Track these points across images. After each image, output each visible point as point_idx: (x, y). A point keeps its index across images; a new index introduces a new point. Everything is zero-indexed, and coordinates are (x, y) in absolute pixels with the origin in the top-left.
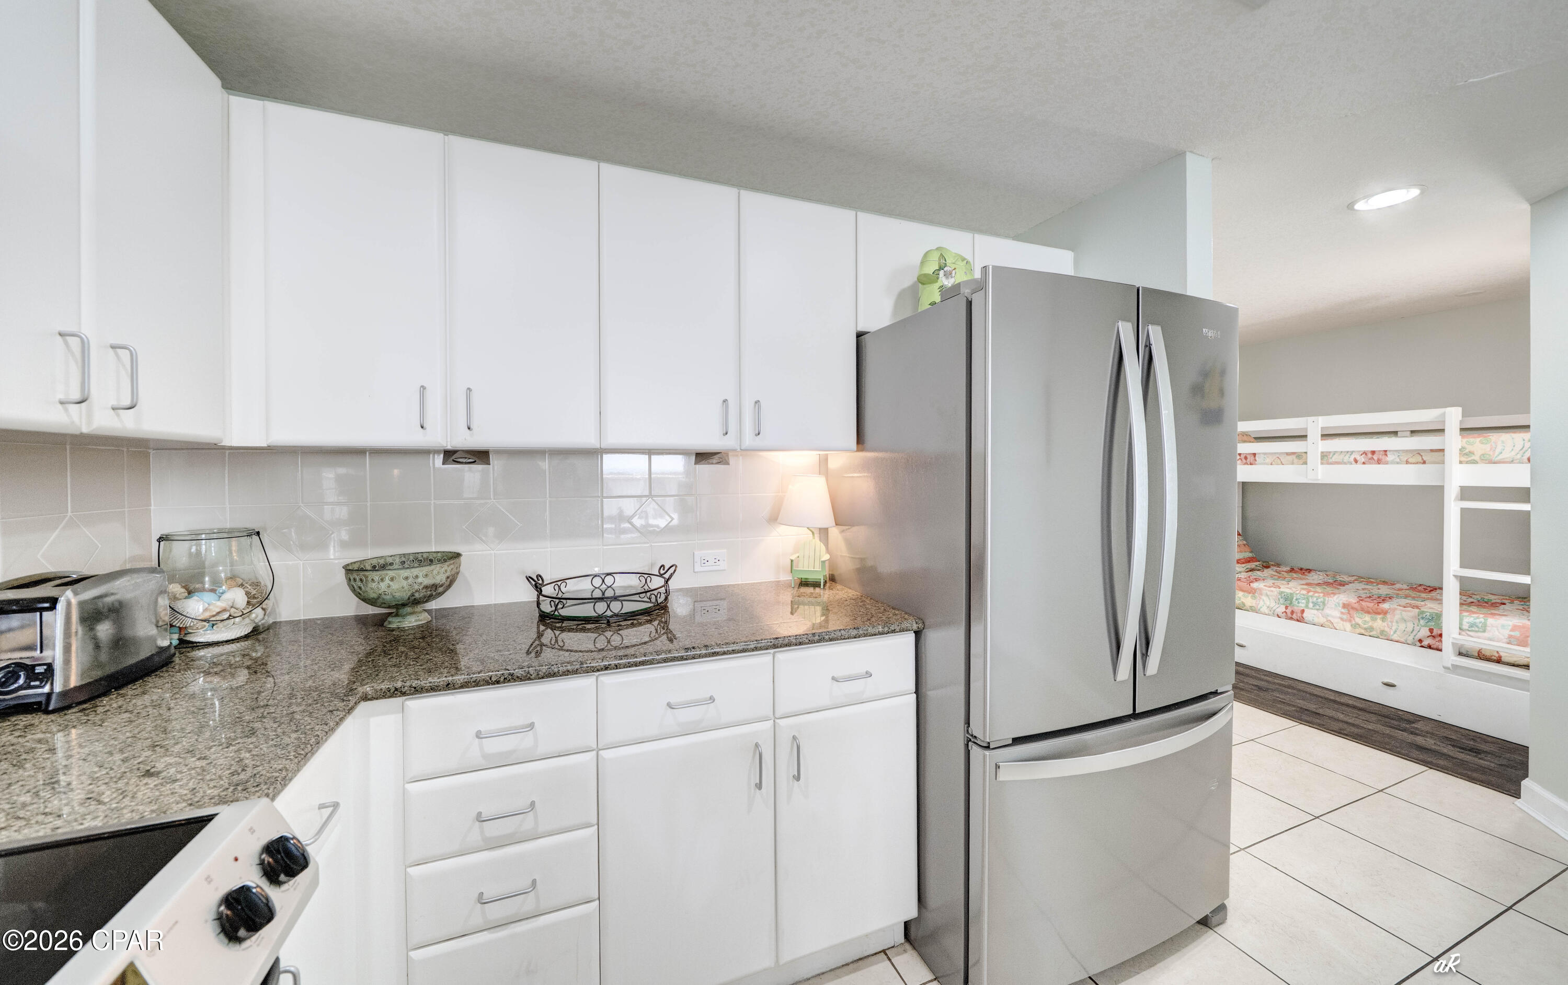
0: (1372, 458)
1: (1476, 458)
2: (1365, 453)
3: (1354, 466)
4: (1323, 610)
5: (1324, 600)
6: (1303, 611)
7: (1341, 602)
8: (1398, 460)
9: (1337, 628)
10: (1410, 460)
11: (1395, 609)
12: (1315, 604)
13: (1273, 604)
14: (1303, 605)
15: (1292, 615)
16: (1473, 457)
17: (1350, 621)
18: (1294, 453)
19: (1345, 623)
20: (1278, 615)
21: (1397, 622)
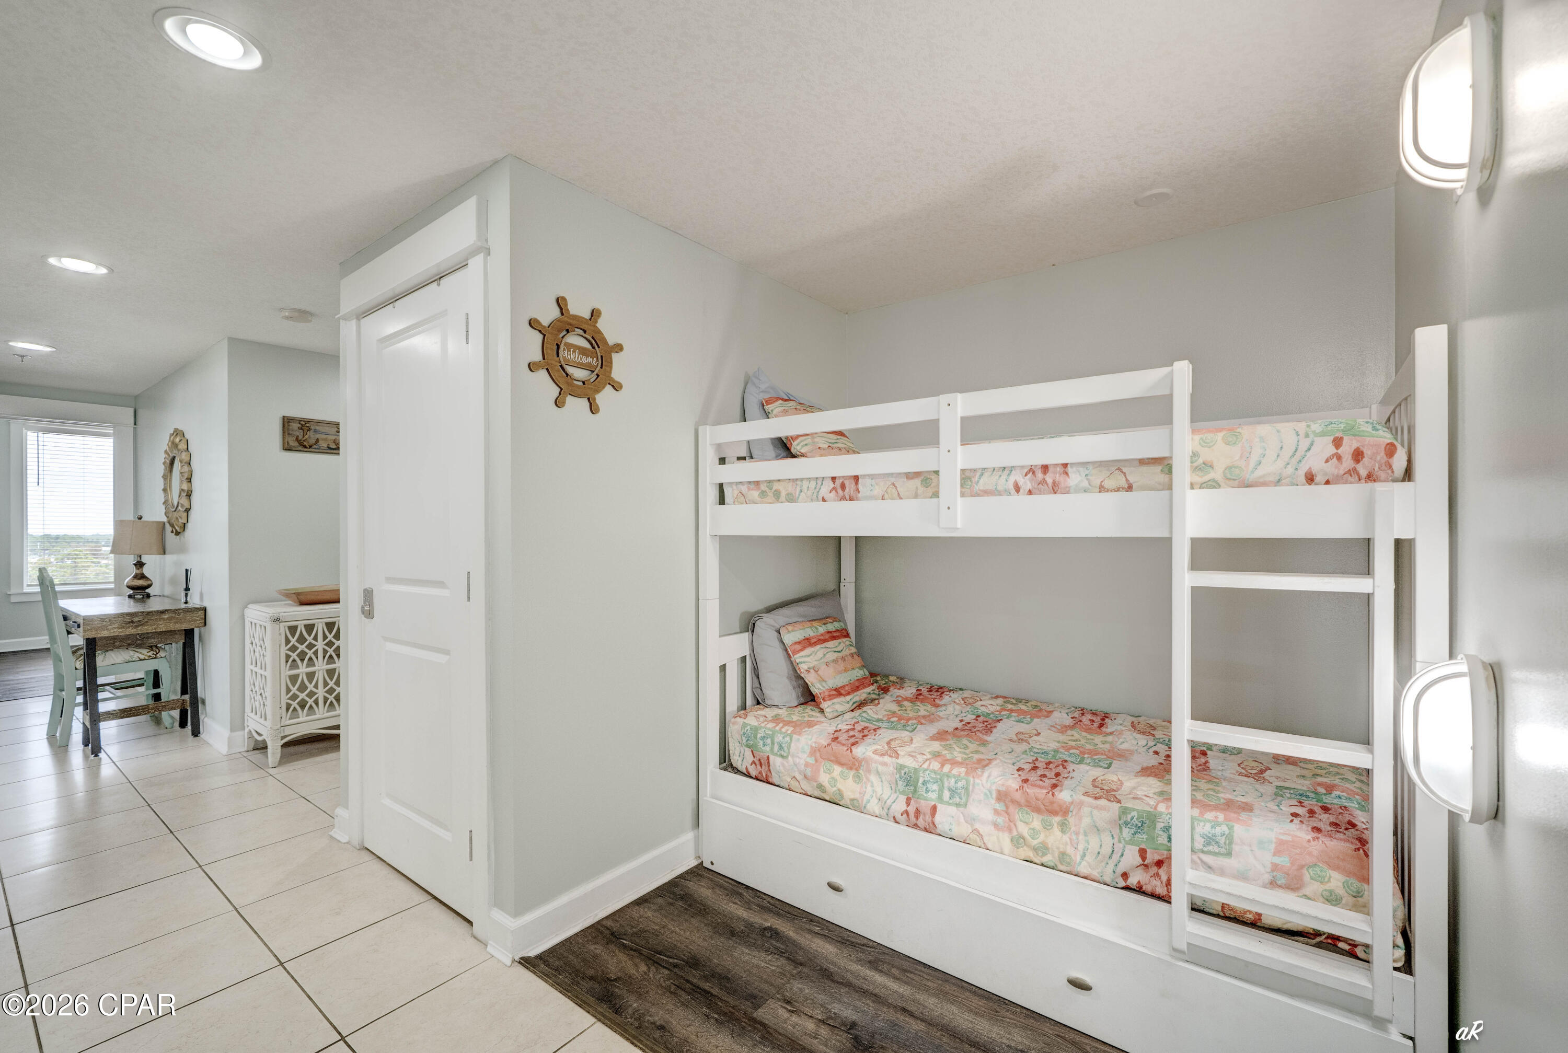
0: (1043, 482)
1: (1217, 474)
2: (1031, 471)
3: (1015, 498)
4: (966, 805)
5: (967, 782)
6: (934, 809)
7: (994, 788)
8: (1085, 484)
9: (990, 847)
10: (1108, 484)
11: (1081, 804)
12: (953, 792)
13: (886, 793)
14: (933, 796)
15: (917, 819)
16: (1211, 475)
17: (1010, 830)
18: (917, 474)
19: (1001, 834)
20: (894, 818)
21: (1086, 834)
